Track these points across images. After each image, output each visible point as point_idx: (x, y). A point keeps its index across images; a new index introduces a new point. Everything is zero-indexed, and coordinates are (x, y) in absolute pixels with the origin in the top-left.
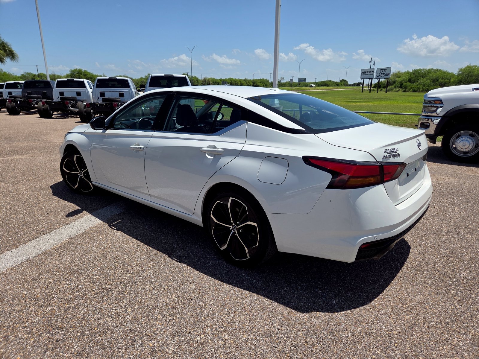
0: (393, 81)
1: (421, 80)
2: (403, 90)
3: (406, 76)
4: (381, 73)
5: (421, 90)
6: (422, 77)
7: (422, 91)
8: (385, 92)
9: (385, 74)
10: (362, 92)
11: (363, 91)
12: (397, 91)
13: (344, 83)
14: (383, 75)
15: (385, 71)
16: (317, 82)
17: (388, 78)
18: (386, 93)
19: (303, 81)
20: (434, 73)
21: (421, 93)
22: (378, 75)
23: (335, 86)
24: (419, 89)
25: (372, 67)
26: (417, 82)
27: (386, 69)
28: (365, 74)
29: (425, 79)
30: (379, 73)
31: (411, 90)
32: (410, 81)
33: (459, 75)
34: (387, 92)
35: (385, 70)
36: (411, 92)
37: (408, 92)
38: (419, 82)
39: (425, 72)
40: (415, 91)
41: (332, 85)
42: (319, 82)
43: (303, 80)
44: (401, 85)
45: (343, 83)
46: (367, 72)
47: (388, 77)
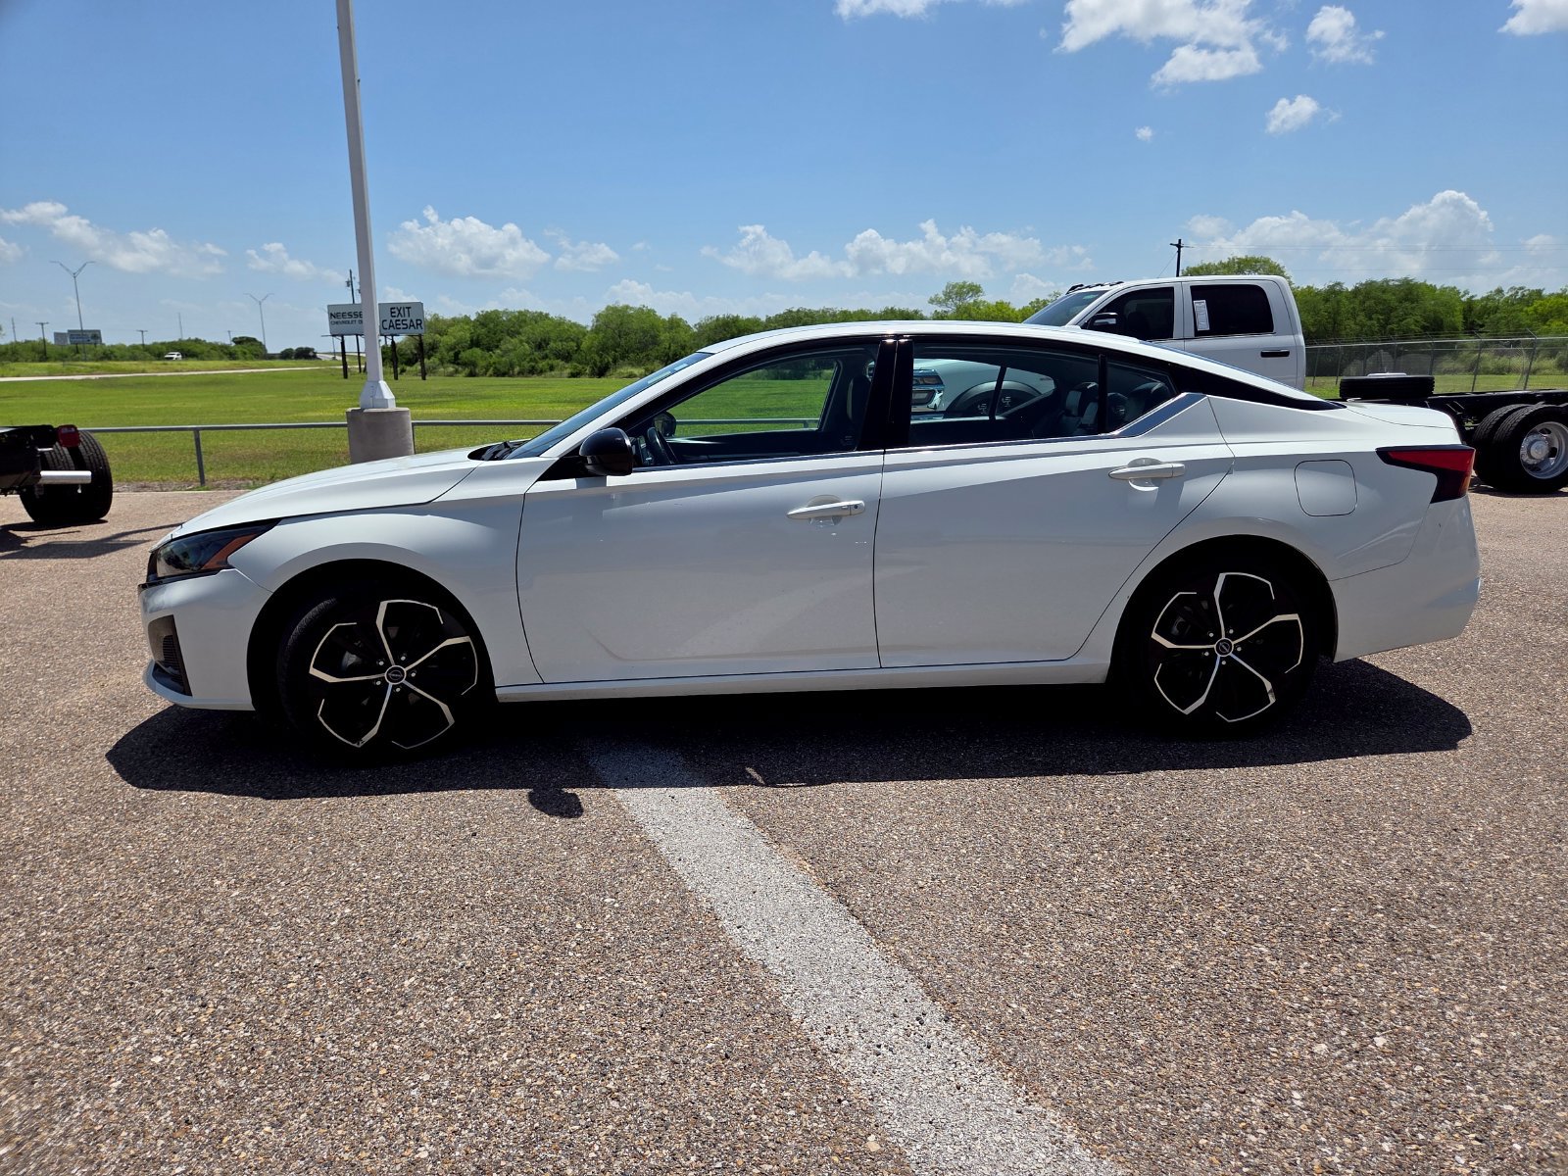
0: (430, 344)
1: (509, 343)
2: (467, 371)
3: (463, 329)
4: (394, 319)
5: (517, 369)
6: (508, 334)
7: (521, 373)
8: (421, 378)
9: (408, 322)
10: (346, 376)
11: (349, 374)
12: (451, 375)
13: (248, 348)
14: (401, 326)
15: (407, 314)
16: (148, 342)
17: (420, 336)
18: (424, 379)
19: (92, 341)
20: (533, 322)
21: (519, 378)
22: (386, 325)
23: (221, 358)
24: (512, 366)
25: (358, 300)
26: (497, 347)
27: (408, 308)
28: (342, 320)
29: (515, 341)
30: (389, 318)
31: (491, 371)
32: (475, 343)
33: (596, 330)
34: (427, 377)
35: (406, 310)
36: (491, 376)
37: (482, 375)
38: (503, 347)
39: (510, 320)
40: (504, 375)
41: (210, 357)
42: (155, 343)
43: (90, 335)
44: (457, 355)
45: (245, 347)
46: (349, 314)
47: (419, 331)
